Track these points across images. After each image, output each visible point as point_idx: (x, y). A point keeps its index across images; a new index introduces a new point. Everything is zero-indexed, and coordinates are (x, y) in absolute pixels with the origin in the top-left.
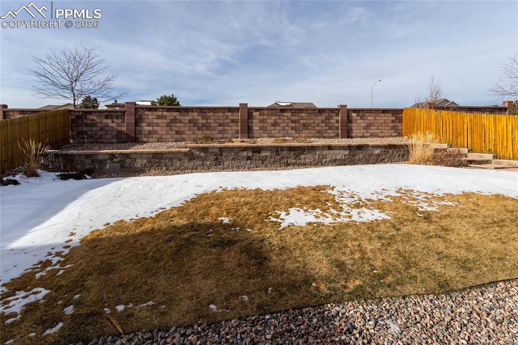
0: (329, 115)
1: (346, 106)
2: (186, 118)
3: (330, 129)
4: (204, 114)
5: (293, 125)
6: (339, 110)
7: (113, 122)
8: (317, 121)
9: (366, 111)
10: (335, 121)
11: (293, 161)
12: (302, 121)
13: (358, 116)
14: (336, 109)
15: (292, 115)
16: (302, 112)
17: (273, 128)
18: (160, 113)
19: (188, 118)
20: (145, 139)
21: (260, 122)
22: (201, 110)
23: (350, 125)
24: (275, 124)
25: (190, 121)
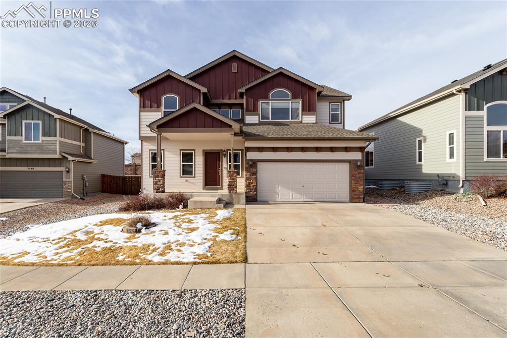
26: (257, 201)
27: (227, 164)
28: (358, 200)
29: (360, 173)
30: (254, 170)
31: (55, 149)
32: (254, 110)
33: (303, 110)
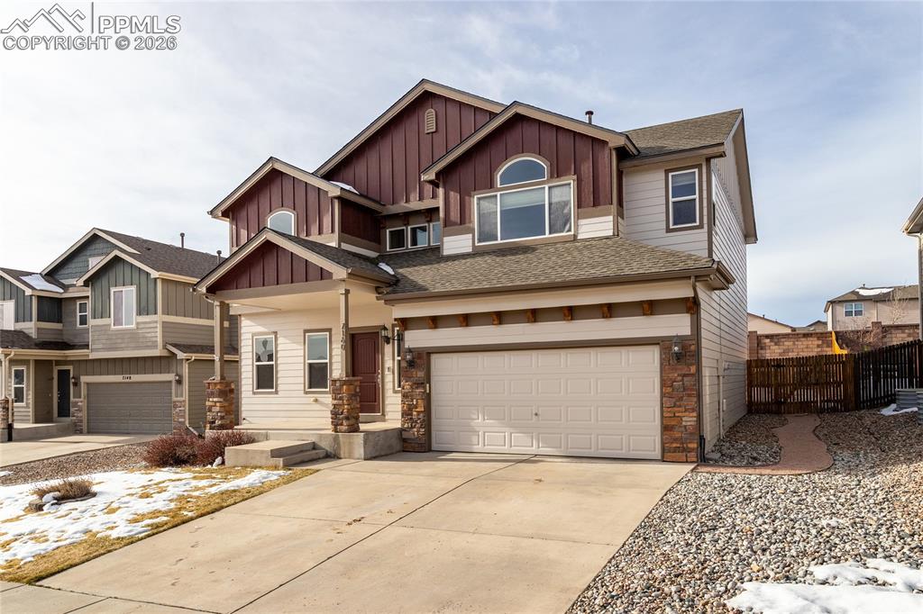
1: (757, 332)
13: (771, 341)
26: (430, 450)
27: (394, 359)
28: (682, 456)
29: (685, 375)
30: (421, 374)
31: (154, 339)
32: (459, 223)
33: (579, 206)
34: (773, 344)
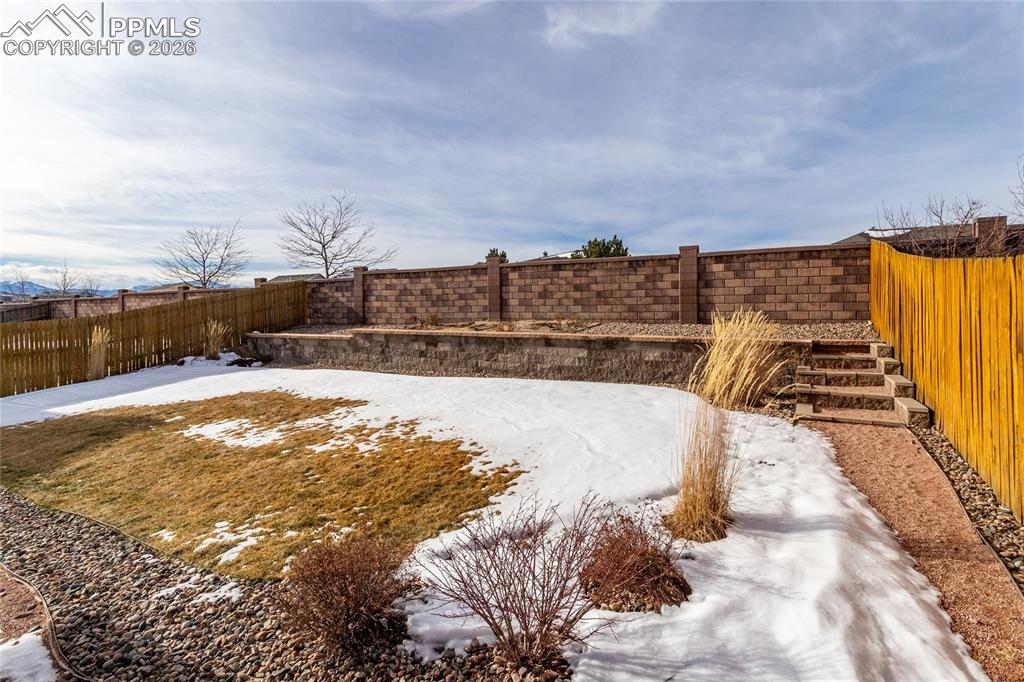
0: (654, 271)
1: (697, 248)
2: (418, 287)
3: (656, 302)
4: (440, 280)
5: (578, 295)
6: (677, 258)
7: (343, 296)
8: (625, 286)
9: (749, 257)
10: (669, 285)
11: (486, 364)
12: (594, 287)
13: (727, 269)
14: (671, 258)
15: (575, 276)
16: (595, 268)
17: (541, 301)
18: (388, 282)
19: (420, 287)
20: (374, 320)
21: (520, 291)
22: (436, 273)
23: (705, 291)
24: (544, 295)
25: (423, 292)
34: (731, 274)
